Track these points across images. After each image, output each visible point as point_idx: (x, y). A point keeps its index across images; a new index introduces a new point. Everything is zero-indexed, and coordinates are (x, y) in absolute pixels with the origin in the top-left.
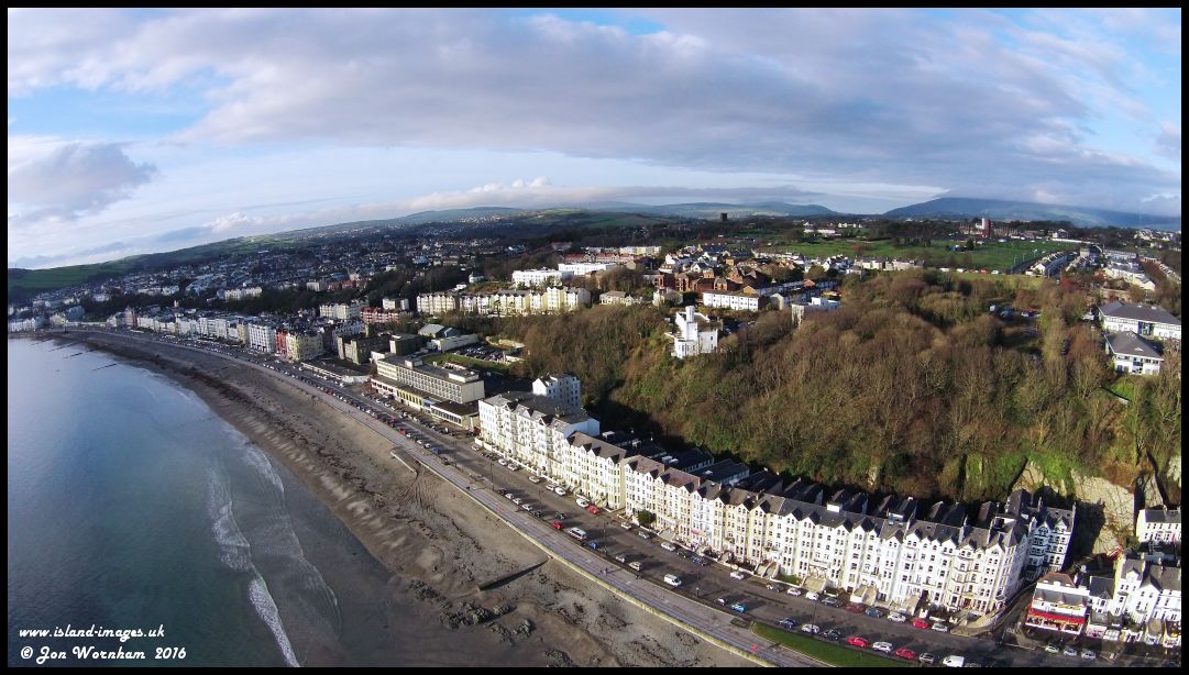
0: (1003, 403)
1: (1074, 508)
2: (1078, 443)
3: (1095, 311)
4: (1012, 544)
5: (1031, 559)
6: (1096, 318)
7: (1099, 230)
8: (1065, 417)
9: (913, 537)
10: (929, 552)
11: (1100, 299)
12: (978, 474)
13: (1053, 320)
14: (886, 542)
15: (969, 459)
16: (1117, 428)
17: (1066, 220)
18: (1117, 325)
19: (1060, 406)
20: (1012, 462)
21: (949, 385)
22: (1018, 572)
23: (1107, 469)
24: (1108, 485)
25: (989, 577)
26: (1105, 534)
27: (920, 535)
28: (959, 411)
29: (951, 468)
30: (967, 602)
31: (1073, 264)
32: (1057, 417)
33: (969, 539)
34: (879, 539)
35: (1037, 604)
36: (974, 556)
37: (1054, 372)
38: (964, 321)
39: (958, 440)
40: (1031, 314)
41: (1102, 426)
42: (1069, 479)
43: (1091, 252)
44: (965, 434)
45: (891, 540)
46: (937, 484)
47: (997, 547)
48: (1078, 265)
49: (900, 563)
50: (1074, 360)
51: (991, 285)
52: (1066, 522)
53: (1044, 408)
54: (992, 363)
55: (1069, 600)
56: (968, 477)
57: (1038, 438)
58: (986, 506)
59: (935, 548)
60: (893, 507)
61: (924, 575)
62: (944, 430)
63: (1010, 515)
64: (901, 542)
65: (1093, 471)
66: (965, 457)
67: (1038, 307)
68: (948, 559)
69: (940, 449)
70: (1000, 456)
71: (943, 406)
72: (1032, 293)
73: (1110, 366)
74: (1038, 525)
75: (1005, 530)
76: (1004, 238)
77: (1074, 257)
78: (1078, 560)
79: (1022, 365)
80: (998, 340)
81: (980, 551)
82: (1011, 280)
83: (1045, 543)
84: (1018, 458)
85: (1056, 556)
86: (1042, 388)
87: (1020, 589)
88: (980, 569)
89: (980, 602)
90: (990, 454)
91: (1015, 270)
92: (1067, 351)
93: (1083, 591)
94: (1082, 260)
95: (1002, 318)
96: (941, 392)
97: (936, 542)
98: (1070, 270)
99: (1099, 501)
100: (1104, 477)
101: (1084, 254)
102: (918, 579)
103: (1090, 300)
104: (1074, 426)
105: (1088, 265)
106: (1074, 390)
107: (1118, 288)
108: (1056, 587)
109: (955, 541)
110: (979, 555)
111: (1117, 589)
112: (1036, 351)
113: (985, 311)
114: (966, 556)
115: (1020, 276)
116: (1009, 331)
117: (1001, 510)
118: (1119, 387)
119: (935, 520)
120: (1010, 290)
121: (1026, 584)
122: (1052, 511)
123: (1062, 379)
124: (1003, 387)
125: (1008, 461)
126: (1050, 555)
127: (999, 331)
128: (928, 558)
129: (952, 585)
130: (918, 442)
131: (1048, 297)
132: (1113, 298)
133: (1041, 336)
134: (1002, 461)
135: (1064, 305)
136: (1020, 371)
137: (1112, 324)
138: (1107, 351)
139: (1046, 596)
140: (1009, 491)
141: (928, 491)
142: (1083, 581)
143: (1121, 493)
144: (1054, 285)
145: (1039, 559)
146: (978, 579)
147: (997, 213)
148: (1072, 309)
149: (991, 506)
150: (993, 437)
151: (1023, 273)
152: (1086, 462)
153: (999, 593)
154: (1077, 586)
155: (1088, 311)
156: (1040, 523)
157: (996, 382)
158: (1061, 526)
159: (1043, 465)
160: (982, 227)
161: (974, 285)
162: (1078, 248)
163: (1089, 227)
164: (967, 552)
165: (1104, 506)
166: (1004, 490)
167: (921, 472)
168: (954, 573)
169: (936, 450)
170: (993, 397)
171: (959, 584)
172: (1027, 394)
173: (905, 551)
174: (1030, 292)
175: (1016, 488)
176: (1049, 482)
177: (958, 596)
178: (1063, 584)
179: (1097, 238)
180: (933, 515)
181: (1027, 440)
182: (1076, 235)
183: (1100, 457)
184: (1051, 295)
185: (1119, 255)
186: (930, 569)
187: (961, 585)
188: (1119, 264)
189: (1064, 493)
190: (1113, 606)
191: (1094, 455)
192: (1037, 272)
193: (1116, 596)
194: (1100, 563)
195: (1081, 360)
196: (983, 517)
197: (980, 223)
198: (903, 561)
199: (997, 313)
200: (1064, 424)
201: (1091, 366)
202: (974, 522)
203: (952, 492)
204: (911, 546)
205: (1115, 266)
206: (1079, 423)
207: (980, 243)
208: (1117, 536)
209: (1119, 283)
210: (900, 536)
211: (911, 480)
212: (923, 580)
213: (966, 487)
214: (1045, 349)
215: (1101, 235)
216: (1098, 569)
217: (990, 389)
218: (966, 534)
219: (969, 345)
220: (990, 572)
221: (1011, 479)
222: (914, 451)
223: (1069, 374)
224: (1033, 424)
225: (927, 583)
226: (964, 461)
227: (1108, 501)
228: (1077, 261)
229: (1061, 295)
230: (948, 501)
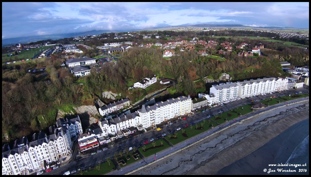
0: (43, 98)
1: (78, 116)
2: (71, 99)
3: (65, 63)
4: (64, 134)
5: (72, 135)
6: (66, 65)
7: (61, 40)
8: (65, 94)
9: (31, 148)
10: (39, 149)
11: (65, 59)
12: (43, 120)
13: (51, 69)
14: (22, 155)
15: (38, 117)
16: (82, 91)
17: (49, 39)
18: (73, 65)
19: (62, 92)
20: (53, 112)
21: (22, 99)
22: (70, 140)
23: (83, 103)
24: (86, 106)
25: (62, 146)
26: (91, 118)
27: (33, 146)
28: (28, 105)
29: (33, 122)
30: (60, 156)
31: (54, 51)
32: (62, 95)
33: (50, 139)
34: (19, 155)
35: (81, 145)
36: (54, 143)
37: (57, 83)
38: (21, 77)
39: (32, 113)
40: (43, 69)
41: (77, 92)
42: (73, 110)
43: (60, 47)
44: (33, 111)
45: (24, 153)
46: (31, 129)
47: (60, 137)
48: (56, 51)
49: (31, 158)
50: (62, 78)
51: (27, 64)
52: (78, 121)
53: (57, 94)
54: (34, 87)
55: (90, 139)
56: (40, 122)
57: (58, 103)
58: (50, 128)
59: (40, 147)
60: (19, 142)
61: (41, 156)
62: (26, 112)
63: (59, 127)
64: (28, 152)
65: (80, 105)
66: (37, 117)
67: (46, 66)
68: (46, 148)
69: (27, 118)
70: (48, 113)
71: (22, 105)
72: (42, 63)
73: (74, 76)
74: (70, 125)
75: (60, 131)
76: (28, 49)
77: (54, 49)
78: (87, 128)
79: (45, 84)
80: (34, 80)
81: (55, 141)
82: (34, 61)
83: (74, 128)
84: (54, 110)
85: (80, 130)
86: (54, 89)
87: (74, 144)
88: (58, 145)
89: (64, 154)
90: (45, 112)
91: (34, 57)
92: (59, 76)
93: (93, 135)
94: (57, 50)
95: (34, 73)
96: (20, 102)
97: (39, 146)
98: (53, 54)
99: (85, 111)
100: (84, 105)
101: (57, 48)
102: (40, 158)
103: (62, 60)
104: (69, 96)
105: (59, 50)
106: (65, 86)
107: (71, 55)
108: (84, 138)
109: (46, 142)
110: (56, 142)
111: (103, 130)
112: (49, 79)
113: (27, 73)
114: (51, 144)
115: (36, 59)
116: (37, 76)
117: (56, 127)
118: (79, 81)
119: (35, 140)
120: (34, 64)
121: (75, 142)
122: (72, 120)
123: (60, 84)
124: (41, 93)
125: (51, 113)
126: (77, 131)
127: (34, 77)
128: (39, 151)
129: (52, 154)
130: (18, 119)
131: (48, 63)
132: (70, 58)
133: (49, 74)
134: (49, 113)
135: (54, 64)
136: (45, 87)
137: (71, 65)
138: (72, 73)
139: (83, 142)
140: (56, 120)
141: (29, 132)
142: (91, 133)
143: (91, 107)
144: (49, 59)
145: (75, 134)
146: (59, 148)
147: (24, 41)
148: (57, 64)
149: (52, 127)
150: (43, 108)
151: (38, 58)
152: (76, 103)
153: (68, 148)
154: (90, 135)
155: (62, 63)
156: (70, 124)
157: (38, 92)
158: (77, 122)
159: (63, 109)
160: (20, 46)
161: (21, 66)
162: (55, 47)
163: (58, 39)
164: (51, 143)
165: (87, 112)
166: (54, 121)
167: (24, 128)
168: (51, 151)
169: (26, 119)
170: (39, 97)
171: (54, 153)
172: (49, 92)
173: (30, 153)
174: (41, 63)
175: (57, 119)
176: (67, 113)
177: (56, 156)
178: (86, 136)
179: (61, 42)
180: (34, 138)
181: (55, 105)
182: (54, 43)
183: (80, 101)
184: (49, 62)
185: (69, 46)
186: (42, 154)
187: (55, 153)
188: (70, 48)
189: (73, 113)
190: (104, 134)
191: (78, 101)
192: (43, 56)
193: (104, 132)
194: (94, 126)
195: (64, 78)
196: (51, 131)
197: (18, 45)
198: (32, 157)
199: (32, 72)
200: (65, 96)
201: (68, 78)
202: (49, 134)
203: (37, 129)
204: (32, 151)
205: (69, 49)
206: (70, 94)
207: (20, 52)
208: (95, 117)
209: (71, 53)
210: (26, 150)
211: (21, 132)
212: (42, 158)
213: (41, 125)
214: (51, 78)
215: (62, 41)
216: (94, 127)
217: (37, 95)
218: (48, 139)
219: (24, 85)
220: (62, 144)
221: (54, 117)
222: (18, 123)
223: (61, 82)
224: (55, 100)
225: (43, 158)
226: (37, 118)
227: (88, 110)
228: (55, 50)
229: (52, 61)
230: (37, 132)
